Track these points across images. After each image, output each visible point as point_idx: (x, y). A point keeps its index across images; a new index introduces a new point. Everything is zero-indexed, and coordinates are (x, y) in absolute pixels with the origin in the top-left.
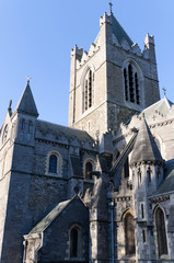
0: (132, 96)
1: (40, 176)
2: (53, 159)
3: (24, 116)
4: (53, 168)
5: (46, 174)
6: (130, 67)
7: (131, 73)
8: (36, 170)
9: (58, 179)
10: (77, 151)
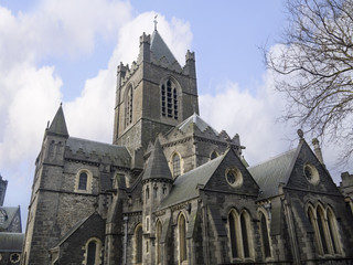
0: (170, 111)
1: (69, 193)
2: (84, 176)
3: (54, 138)
4: (83, 184)
5: (76, 191)
6: (169, 84)
7: (169, 90)
8: (65, 188)
9: (87, 195)
10: (108, 168)
